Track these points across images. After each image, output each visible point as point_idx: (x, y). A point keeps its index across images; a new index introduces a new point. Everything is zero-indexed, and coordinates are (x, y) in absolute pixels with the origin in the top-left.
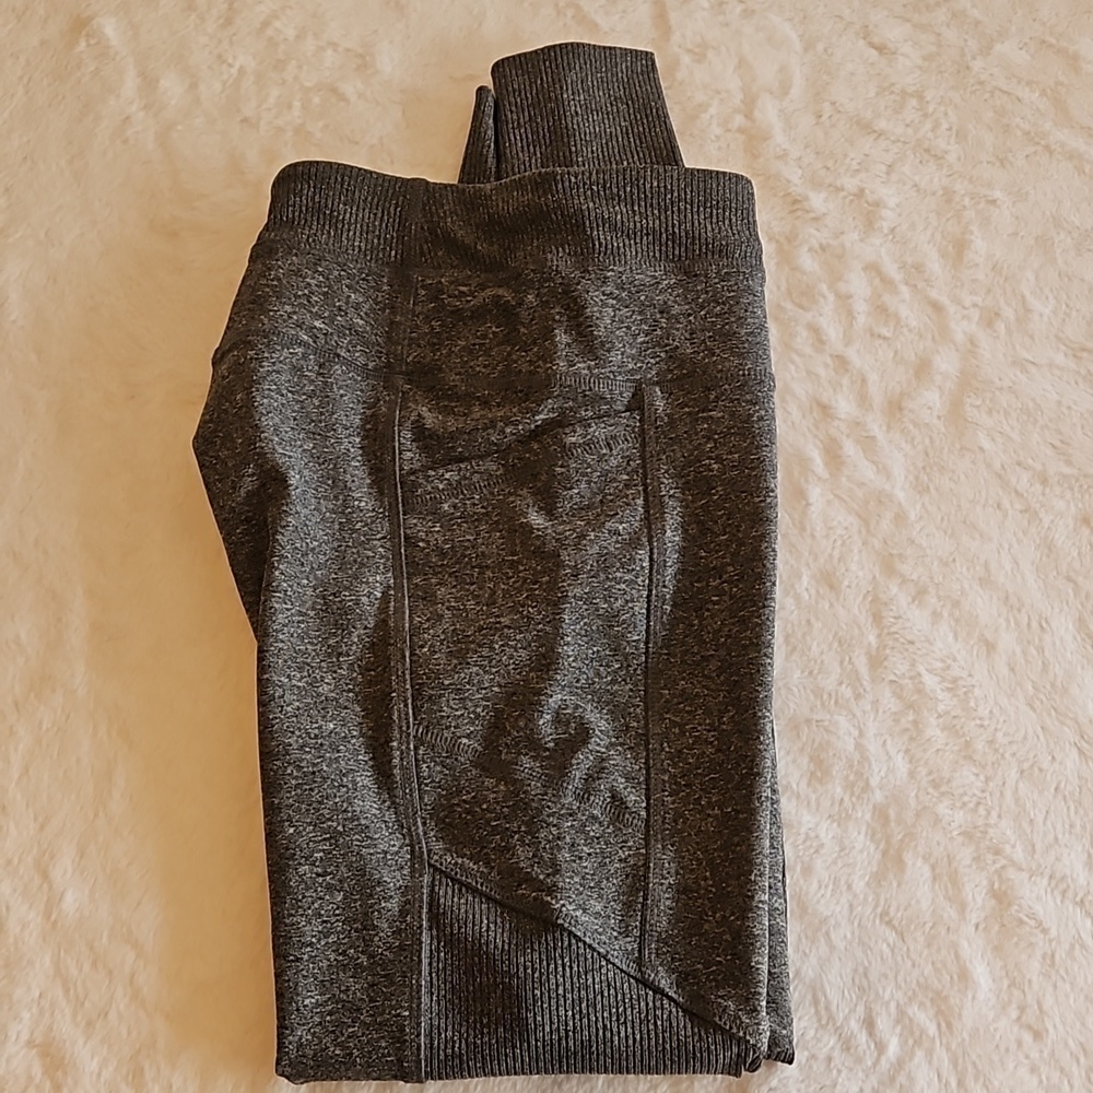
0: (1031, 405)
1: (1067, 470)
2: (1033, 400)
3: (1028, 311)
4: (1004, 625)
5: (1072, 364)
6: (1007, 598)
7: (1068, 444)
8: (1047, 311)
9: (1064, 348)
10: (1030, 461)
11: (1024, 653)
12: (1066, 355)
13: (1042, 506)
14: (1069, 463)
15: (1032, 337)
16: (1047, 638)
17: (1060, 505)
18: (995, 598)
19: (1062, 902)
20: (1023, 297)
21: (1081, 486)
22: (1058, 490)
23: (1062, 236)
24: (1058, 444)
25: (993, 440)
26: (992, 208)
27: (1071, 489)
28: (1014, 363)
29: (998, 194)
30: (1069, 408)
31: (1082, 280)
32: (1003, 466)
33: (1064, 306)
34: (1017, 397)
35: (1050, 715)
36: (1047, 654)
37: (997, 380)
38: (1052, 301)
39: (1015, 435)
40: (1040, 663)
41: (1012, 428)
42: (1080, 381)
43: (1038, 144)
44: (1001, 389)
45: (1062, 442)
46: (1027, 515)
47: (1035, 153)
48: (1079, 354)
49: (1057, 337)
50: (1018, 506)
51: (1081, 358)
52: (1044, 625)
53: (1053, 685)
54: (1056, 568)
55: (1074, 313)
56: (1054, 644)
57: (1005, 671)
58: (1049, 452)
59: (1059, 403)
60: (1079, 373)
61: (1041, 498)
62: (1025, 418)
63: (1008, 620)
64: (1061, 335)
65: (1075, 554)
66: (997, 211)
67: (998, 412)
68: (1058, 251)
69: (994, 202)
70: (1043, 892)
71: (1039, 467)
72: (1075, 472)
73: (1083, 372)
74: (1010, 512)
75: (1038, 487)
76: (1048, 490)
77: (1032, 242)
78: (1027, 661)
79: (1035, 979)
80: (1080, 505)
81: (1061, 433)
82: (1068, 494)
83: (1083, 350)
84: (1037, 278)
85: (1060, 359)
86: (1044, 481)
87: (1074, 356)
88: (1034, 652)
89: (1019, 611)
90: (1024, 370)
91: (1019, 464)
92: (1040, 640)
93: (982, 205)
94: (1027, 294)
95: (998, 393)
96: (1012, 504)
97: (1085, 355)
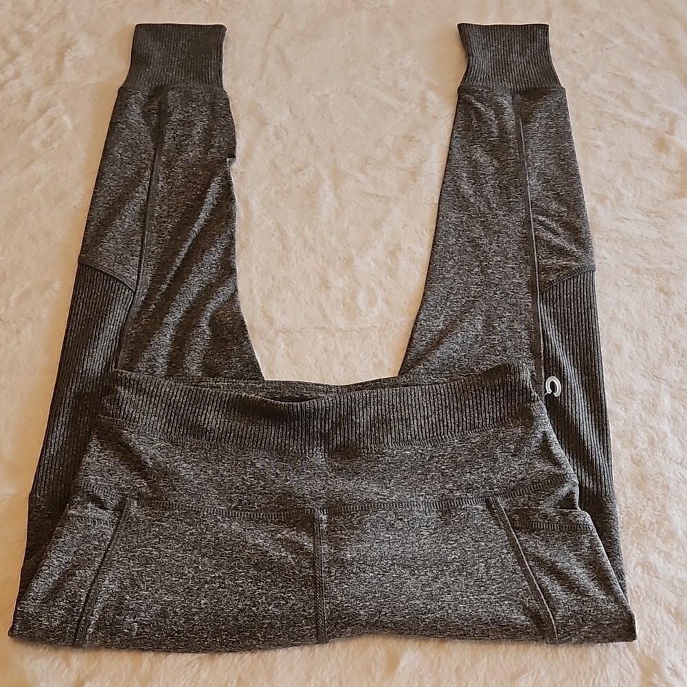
0: (628, 237)
1: (650, 267)
2: (629, 235)
3: (622, 195)
4: (625, 338)
5: (646, 219)
6: (625, 326)
7: (649, 255)
8: (631, 195)
9: (640, 211)
10: (630, 263)
11: (637, 351)
12: (642, 215)
13: (639, 284)
14: (650, 263)
15: (624, 207)
16: (648, 343)
17: (648, 283)
18: (619, 326)
19: (670, 463)
20: (618, 189)
21: (657, 274)
22: (645, 276)
23: (634, 161)
24: (643, 255)
25: (610, 253)
26: (597, 149)
27: (652, 275)
28: (617, 219)
29: (600, 143)
30: (647, 238)
31: (647, 181)
32: (616, 266)
33: (639, 194)
34: (620, 233)
35: (654, 379)
36: (648, 351)
37: (609, 226)
38: (633, 191)
39: (621, 251)
40: (646, 356)
41: (619, 248)
42: (651, 226)
43: (617, 120)
44: (611, 230)
45: (645, 254)
46: (631, 288)
47: (616, 124)
48: (649, 214)
49: (637, 207)
50: (626, 284)
51: (650, 216)
52: (646, 338)
53: (653, 366)
54: (648, 311)
55: (644, 196)
56: (652, 346)
57: (628, 360)
58: (639, 259)
59: (642, 236)
60: (650, 223)
61: (637, 280)
62: (625, 243)
63: (626, 336)
64: (639, 205)
65: (658, 305)
66: (600, 150)
67: (611, 241)
68: (633, 168)
69: (598, 147)
70: (659, 459)
71: (635, 266)
72: (654, 267)
73: (652, 222)
74: (622, 286)
75: (635, 275)
76: (640, 276)
77: (619, 164)
78: (639, 355)
79: (660, 497)
80: (658, 283)
81: (644, 250)
82: (651, 278)
83: (651, 212)
84: (624, 181)
85: (640, 217)
86: (638, 272)
87: (647, 215)
88: (642, 351)
89: (632, 332)
90: (622, 222)
91: (624, 265)
92: (644, 345)
93: (592, 148)
94: (620, 187)
95: (610, 232)
96: (622, 283)
97: (652, 214)
